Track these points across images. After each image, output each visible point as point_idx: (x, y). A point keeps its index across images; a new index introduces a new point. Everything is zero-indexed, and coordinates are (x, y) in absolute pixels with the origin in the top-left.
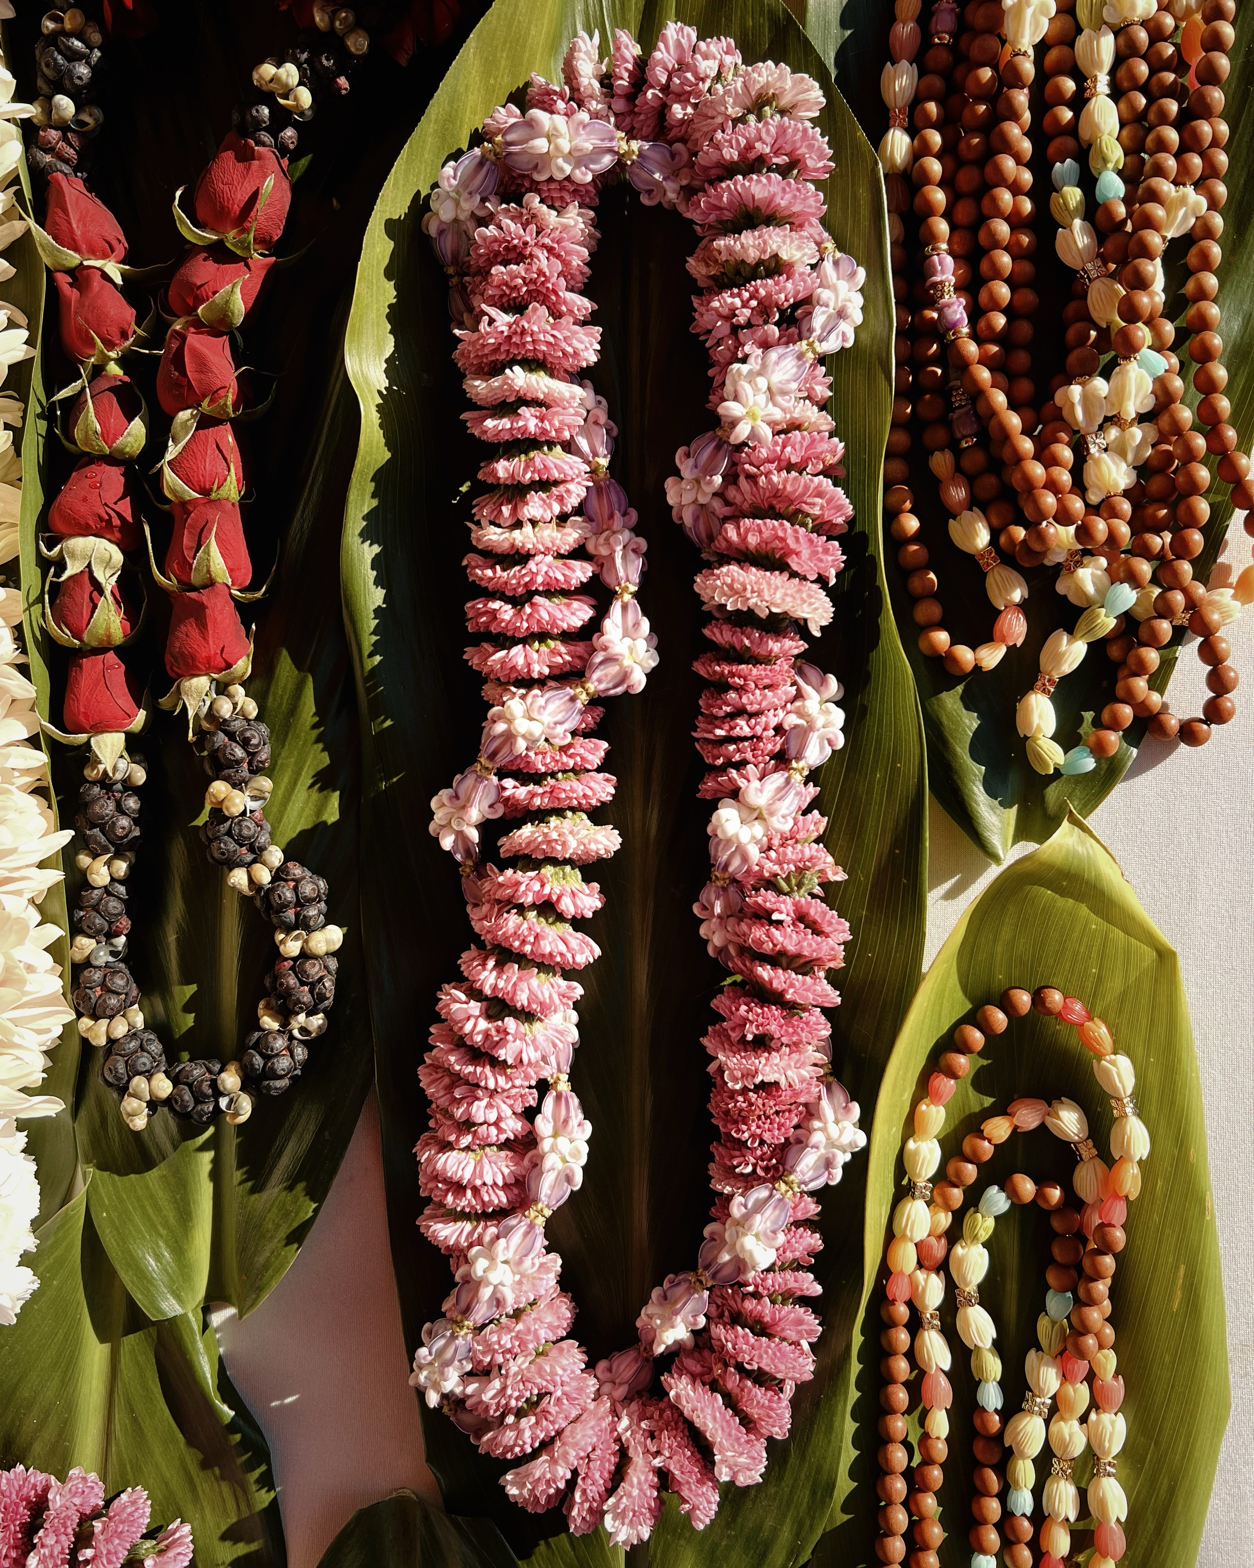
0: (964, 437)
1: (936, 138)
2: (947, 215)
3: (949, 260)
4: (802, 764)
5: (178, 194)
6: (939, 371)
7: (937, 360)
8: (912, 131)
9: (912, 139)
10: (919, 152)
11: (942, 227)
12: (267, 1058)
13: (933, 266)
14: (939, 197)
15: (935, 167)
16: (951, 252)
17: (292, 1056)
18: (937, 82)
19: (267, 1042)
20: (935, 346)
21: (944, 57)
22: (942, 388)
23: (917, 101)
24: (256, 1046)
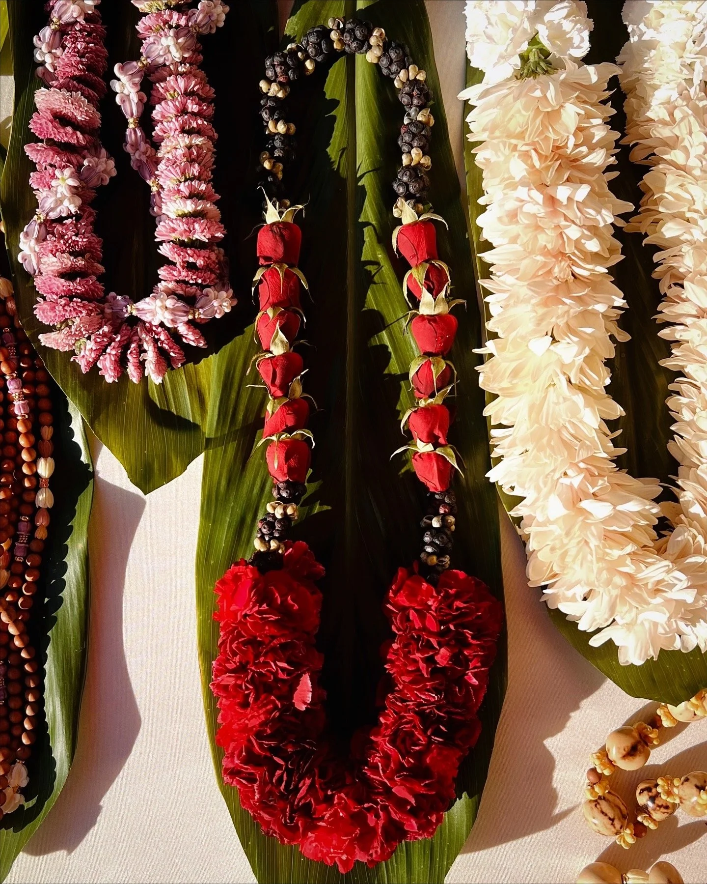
0: (8, 332)
1: (25, 470)
2: (18, 434)
3: (16, 412)
4: (53, 27)
5: (314, 444)
6: (21, 364)
7: (24, 369)
8: (36, 476)
9: (37, 472)
10: (34, 463)
11: (20, 428)
12: (319, 44)
13: (24, 409)
14: (22, 441)
15: (25, 456)
16: (16, 415)
17: (308, 41)
18: (27, 497)
19: (316, 52)
20: (24, 375)
21: (24, 509)
22: (21, 357)
23: (36, 489)
24: (321, 53)
